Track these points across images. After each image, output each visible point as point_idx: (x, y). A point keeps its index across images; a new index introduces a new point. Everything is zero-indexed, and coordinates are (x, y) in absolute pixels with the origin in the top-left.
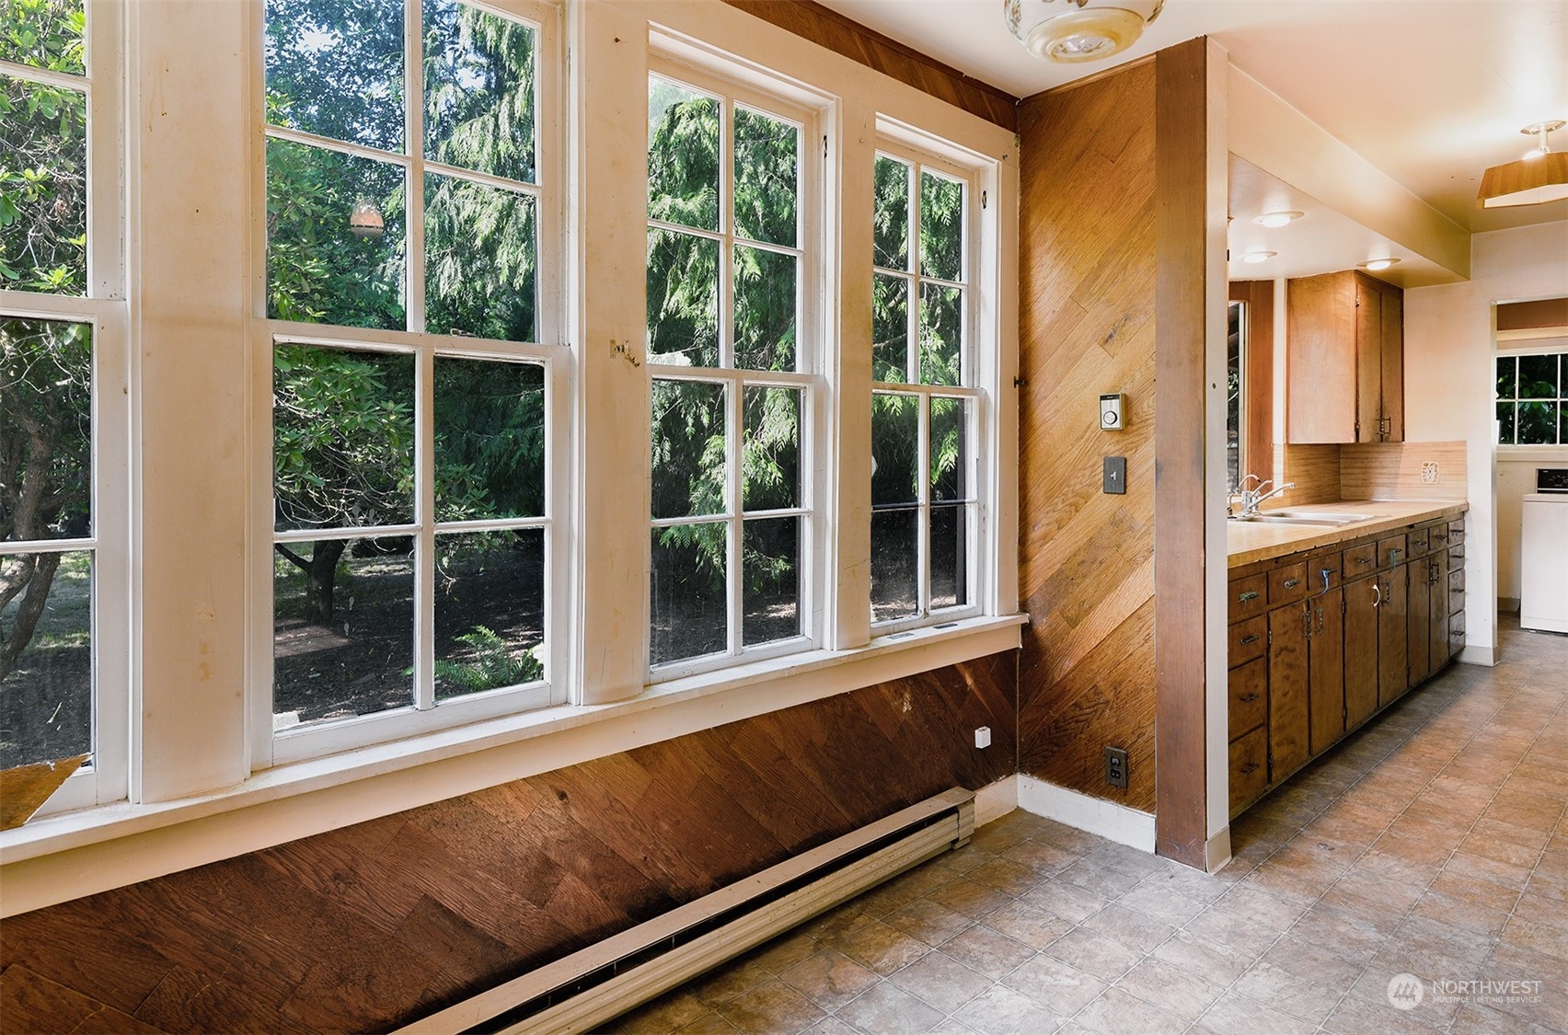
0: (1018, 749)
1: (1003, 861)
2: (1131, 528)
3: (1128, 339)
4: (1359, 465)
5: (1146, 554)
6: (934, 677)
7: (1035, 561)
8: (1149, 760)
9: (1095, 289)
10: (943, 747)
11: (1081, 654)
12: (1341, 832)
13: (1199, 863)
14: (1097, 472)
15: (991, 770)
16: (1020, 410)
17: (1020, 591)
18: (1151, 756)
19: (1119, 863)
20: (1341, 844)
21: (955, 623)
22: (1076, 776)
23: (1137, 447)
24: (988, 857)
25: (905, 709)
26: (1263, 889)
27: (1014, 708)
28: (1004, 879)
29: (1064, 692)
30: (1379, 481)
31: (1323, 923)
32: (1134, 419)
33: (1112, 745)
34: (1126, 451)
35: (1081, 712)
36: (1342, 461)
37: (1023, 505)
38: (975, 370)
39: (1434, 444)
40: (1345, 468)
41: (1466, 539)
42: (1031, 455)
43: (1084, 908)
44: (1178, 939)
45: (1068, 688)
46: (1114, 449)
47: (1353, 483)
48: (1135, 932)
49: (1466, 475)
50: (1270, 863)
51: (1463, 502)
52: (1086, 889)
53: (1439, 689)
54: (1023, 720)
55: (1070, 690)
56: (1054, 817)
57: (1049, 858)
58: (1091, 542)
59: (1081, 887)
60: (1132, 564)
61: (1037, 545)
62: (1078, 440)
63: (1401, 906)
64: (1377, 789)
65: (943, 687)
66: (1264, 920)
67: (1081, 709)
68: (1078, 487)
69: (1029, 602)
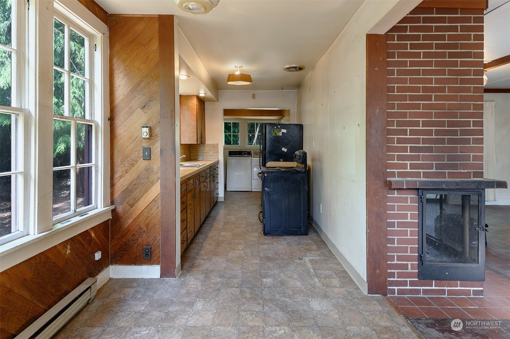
0: (110, 256)
1: (110, 300)
2: (152, 171)
3: (150, 108)
4: (195, 150)
5: (157, 179)
6: (80, 237)
7: (117, 185)
8: (158, 247)
9: (139, 89)
10: (83, 264)
11: (135, 216)
12: (205, 254)
13: (174, 276)
14: (140, 153)
15: (101, 267)
16: (110, 129)
17: (111, 197)
18: (159, 246)
19: (150, 285)
20: (206, 257)
21: (87, 213)
22: (133, 260)
23: (154, 144)
24: (103, 301)
25: (68, 252)
26: (191, 277)
27: (109, 241)
28: (112, 307)
29: (128, 231)
30: (200, 154)
31: (208, 281)
32: (153, 135)
33: (146, 246)
34: (150, 145)
35: (135, 237)
36: (191, 149)
37: (112, 165)
38: (93, 113)
39: (212, 144)
40: (192, 151)
41: (219, 169)
42: (115, 146)
43: (143, 305)
44: (174, 302)
45: (130, 229)
46: (146, 145)
47: (194, 155)
48: (161, 306)
49: (218, 152)
50: (191, 269)
51: (218, 160)
52: (142, 298)
53: (215, 209)
54: (112, 245)
55: (131, 230)
56: (124, 277)
57: (126, 292)
58: (138, 177)
59: (140, 298)
60: (153, 183)
61: (118, 179)
62: (133, 141)
63: (223, 269)
64: (210, 239)
65: (83, 239)
66: (194, 286)
67: (135, 236)
68: (133, 158)
69: (115, 201)
